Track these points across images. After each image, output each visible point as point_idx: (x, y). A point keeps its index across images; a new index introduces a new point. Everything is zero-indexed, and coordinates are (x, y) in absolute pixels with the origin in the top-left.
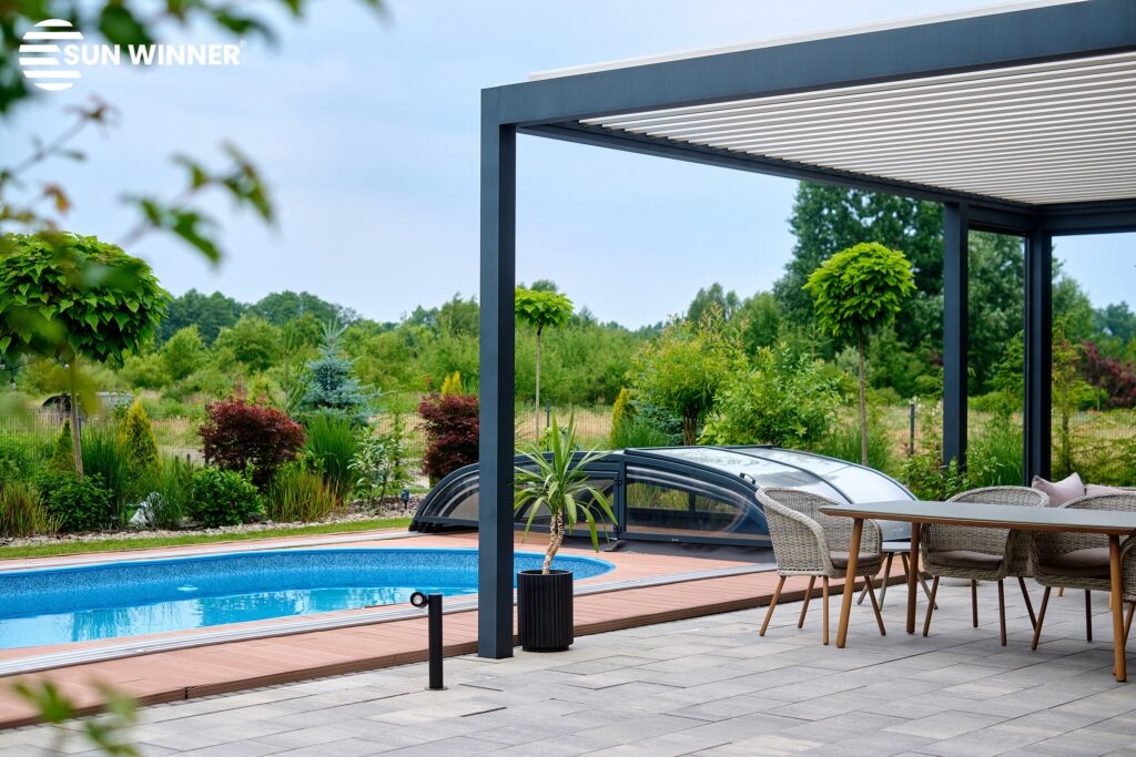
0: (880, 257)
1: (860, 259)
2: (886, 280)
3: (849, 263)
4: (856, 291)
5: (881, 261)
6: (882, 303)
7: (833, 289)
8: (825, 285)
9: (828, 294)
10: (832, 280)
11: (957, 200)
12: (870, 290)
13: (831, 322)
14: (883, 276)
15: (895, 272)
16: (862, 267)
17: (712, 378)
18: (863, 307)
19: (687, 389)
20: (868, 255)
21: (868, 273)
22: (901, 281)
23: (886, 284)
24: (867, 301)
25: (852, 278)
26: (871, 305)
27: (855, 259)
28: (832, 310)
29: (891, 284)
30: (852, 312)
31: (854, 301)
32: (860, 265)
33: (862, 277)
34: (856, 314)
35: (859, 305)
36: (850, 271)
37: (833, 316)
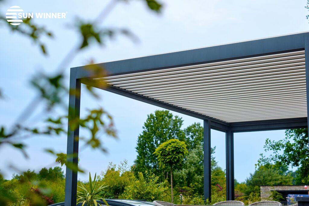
0: (178, 143)
1: (172, 144)
2: (180, 150)
3: (168, 145)
4: (170, 153)
5: (178, 144)
6: (178, 157)
7: (163, 153)
8: (161, 152)
9: (161, 155)
10: (163, 150)
11: (207, 119)
12: (175, 153)
13: (162, 163)
14: (179, 149)
15: (182, 148)
16: (173, 146)
17: (123, 183)
18: (173, 158)
19: (116, 186)
20: (173, 142)
21: (174, 148)
22: (184, 151)
23: (180, 151)
24: (174, 156)
25: (169, 149)
26: (175, 158)
27: (170, 144)
28: (163, 160)
29: (181, 151)
30: (169, 160)
31: (170, 156)
32: (172, 145)
33: (172, 149)
34: (170, 160)
35: (171, 158)
36: (168, 147)
37: (163, 161)
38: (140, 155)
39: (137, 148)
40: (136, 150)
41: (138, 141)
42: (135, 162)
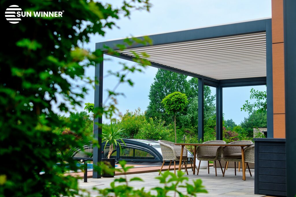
0: (180, 95)
1: (175, 95)
2: (181, 100)
3: (172, 96)
4: (174, 103)
5: (180, 96)
6: (180, 106)
7: (168, 103)
8: (167, 102)
9: (167, 104)
10: (168, 100)
11: (201, 77)
12: (177, 103)
13: (168, 111)
14: (181, 99)
15: (184, 99)
16: (176, 97)
17: (137, 126)
18: (176, 107)
19: (131, 128)
20: (177, 94)
21: (177, 98)
22: (185, 101)
23: (181, 101)
24: (177, 105)
25: (173, 100)
26: (178, 106)
27: (174, 95)
28: (168, 108)
29: (183, 101)
30: (173, 108)
31: (174, 105)
32: (175, 96)
33: (176, 100)
34: (174, 109)
35: (175, 106)
36: (173, 98)
37: (168, 109)
38: (152, 102)
39: (150, 96)
40: (149, 98)
41: (151, 90)
42: (148, 108)
